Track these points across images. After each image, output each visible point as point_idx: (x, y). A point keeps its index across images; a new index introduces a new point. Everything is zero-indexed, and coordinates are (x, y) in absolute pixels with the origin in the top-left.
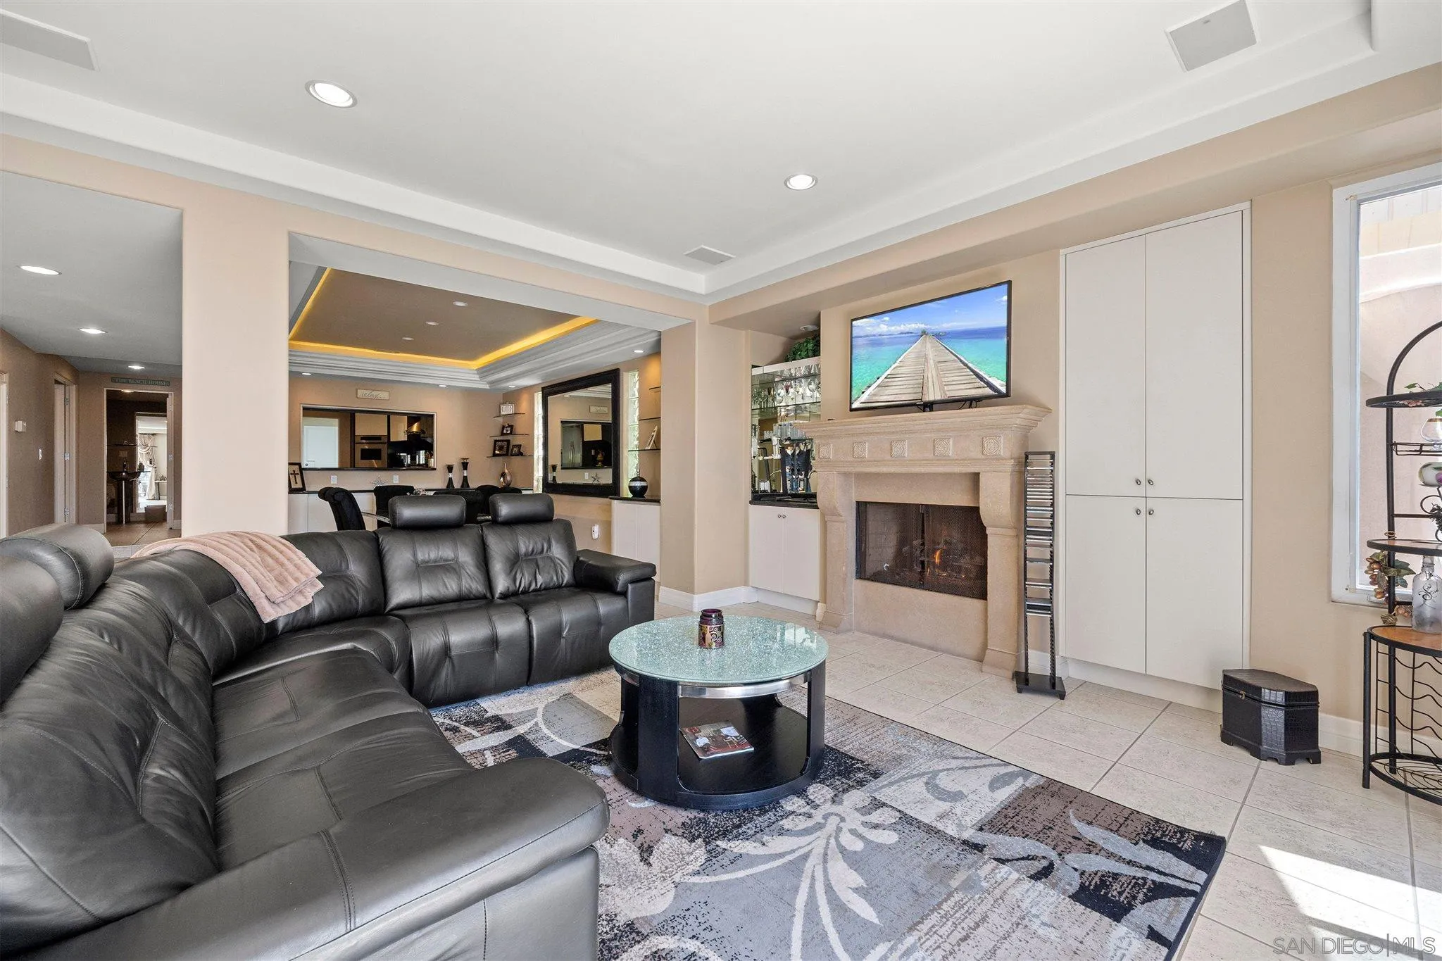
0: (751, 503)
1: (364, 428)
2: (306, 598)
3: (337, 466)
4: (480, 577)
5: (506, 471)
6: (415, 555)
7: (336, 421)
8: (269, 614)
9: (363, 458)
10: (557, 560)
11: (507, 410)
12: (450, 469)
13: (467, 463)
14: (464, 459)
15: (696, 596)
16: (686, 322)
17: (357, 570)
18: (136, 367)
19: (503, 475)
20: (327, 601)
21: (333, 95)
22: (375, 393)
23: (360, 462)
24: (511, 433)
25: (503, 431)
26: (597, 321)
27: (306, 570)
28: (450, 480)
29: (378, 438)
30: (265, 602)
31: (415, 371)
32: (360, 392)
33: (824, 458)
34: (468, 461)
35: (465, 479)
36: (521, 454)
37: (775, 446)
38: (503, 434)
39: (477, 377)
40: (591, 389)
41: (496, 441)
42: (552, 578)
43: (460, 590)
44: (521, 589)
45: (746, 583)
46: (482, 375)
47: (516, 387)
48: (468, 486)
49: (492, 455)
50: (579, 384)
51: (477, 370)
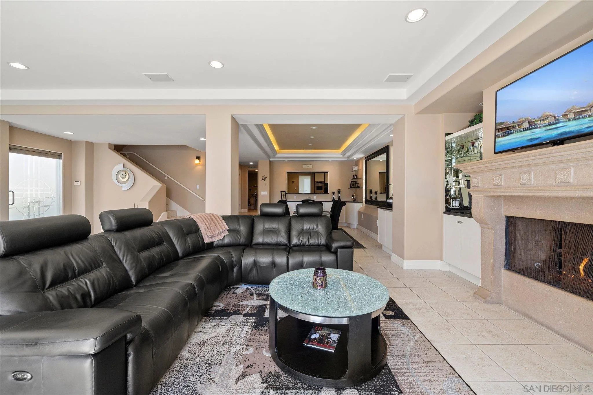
0: (444, 213)
1: (318, 179)
2: (221, 236)
3: (310, 192)
4: (285, 236)
5: (354, 194)
6: (264, 226)
7: (310, 177)
8: (207, 240)
9: (317, 189)
10: (320, 234)
11: (355, 168)
12: (334, 193)
13: (340, 191)
14: (339, 189)
15: (405, 261)
16: (401, 116)
17: (243, 228)
18: (251, 163)
19: (353, 196)
20: (229, 239)
21: (216, 64)
22: (308, 166)
23: (317, 191)
24: (356, 178)
25: (353, 178)
26: (370, 124)
27: (223, 227)
28: (334, 197)
29: (321, 182)
30: (206, 236)
31: (319, 156)
32: (303, 166)
33: (475, 186)
34: (340, 190)
35: (339, 197)
36: (359, 187)
37: (461, 179)
38: (353, 179)
39: (341, 156)
40: (380, 156)
41: (351, 182)
42: (316, 241)
43: (277, 241)
44: (301, 244)
45: (441, 259)
46: (344, 154)
47: (357, 158)
48: (340, 200)
49: (349, 187)
50: (376, 154)
51: (341, 153)
